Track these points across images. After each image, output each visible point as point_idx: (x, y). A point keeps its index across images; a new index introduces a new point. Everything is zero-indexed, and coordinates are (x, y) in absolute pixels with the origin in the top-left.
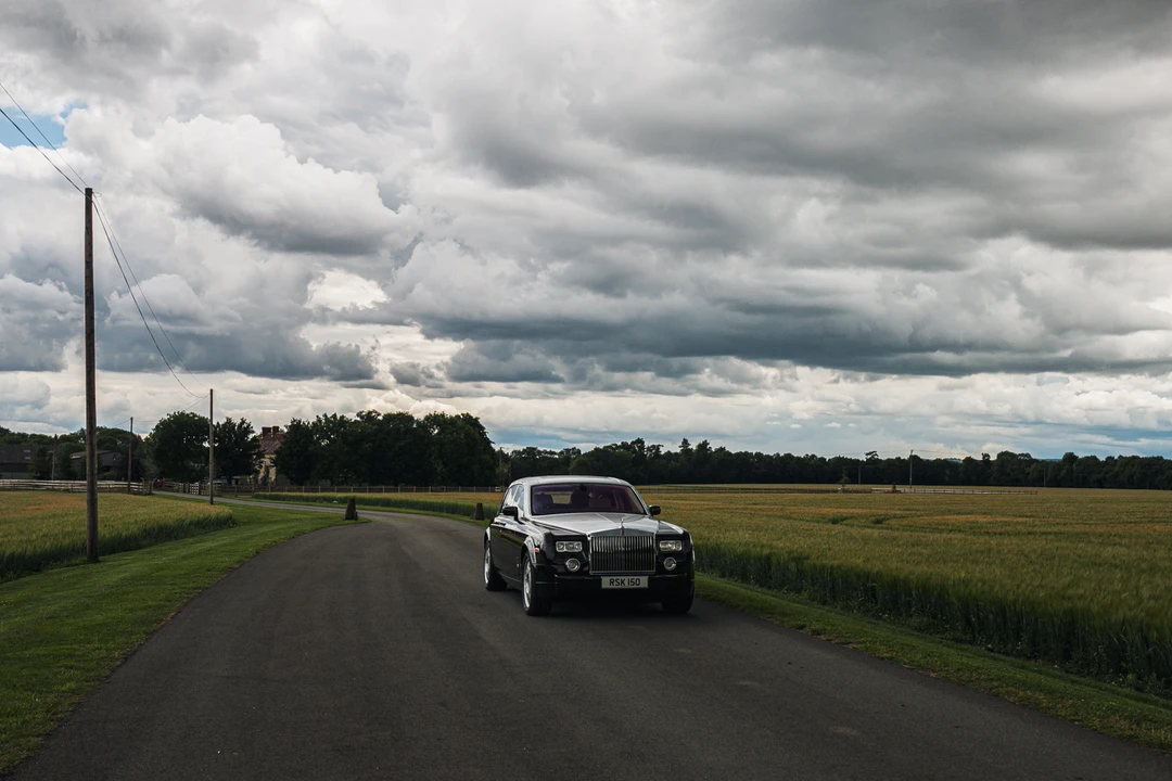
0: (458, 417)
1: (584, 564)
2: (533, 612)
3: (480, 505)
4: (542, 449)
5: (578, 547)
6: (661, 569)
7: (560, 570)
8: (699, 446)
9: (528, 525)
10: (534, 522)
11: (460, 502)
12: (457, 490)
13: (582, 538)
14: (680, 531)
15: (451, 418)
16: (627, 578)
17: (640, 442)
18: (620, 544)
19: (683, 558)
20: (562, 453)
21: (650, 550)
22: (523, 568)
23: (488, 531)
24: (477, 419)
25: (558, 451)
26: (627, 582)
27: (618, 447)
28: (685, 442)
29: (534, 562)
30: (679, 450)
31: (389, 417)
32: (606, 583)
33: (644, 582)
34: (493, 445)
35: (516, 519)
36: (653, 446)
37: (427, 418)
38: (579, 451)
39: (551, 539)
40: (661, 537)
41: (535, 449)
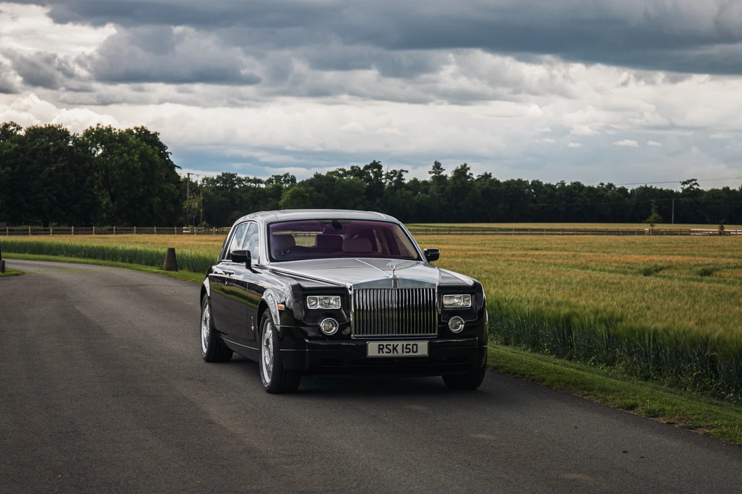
0: (130, 132)
1: (344, 325)
2: (275, 389)
3: (172, 251)
4: (243, 177)
5: (335, 303)
6: (445, 331)
7: (311, 334)
8: (457, 171)
9: (265, 274)
10: (274, 271)
11: (139, 247)
12: (131, 232)
13: (341, 291)
14: (468, 281)
15: (121, 134)
16: (400, 343)
17: (376, 166)
18: (392, 299)
19: (474, 316)
20: (270, 181)
21: (430, 307)
22: (261, 330)
23: (207, 283)
24: (155, 135)
25: (265, 179)
26: (401, 348)
27: (346, 173)
28: (437, 166)
29: (277, 322)
30: (428, 178)
31: (35, 133)
32: (373, 349)
33: (423, 348)
34: (177, 170)
35: (249, 266)
36: (394, 172)
37: (88, 133)
38: (293, 179)
39: (301, 293)
40: (446, 290)
41: (233, 176)
